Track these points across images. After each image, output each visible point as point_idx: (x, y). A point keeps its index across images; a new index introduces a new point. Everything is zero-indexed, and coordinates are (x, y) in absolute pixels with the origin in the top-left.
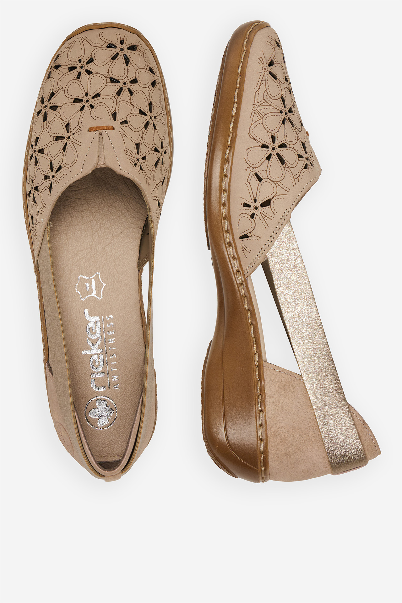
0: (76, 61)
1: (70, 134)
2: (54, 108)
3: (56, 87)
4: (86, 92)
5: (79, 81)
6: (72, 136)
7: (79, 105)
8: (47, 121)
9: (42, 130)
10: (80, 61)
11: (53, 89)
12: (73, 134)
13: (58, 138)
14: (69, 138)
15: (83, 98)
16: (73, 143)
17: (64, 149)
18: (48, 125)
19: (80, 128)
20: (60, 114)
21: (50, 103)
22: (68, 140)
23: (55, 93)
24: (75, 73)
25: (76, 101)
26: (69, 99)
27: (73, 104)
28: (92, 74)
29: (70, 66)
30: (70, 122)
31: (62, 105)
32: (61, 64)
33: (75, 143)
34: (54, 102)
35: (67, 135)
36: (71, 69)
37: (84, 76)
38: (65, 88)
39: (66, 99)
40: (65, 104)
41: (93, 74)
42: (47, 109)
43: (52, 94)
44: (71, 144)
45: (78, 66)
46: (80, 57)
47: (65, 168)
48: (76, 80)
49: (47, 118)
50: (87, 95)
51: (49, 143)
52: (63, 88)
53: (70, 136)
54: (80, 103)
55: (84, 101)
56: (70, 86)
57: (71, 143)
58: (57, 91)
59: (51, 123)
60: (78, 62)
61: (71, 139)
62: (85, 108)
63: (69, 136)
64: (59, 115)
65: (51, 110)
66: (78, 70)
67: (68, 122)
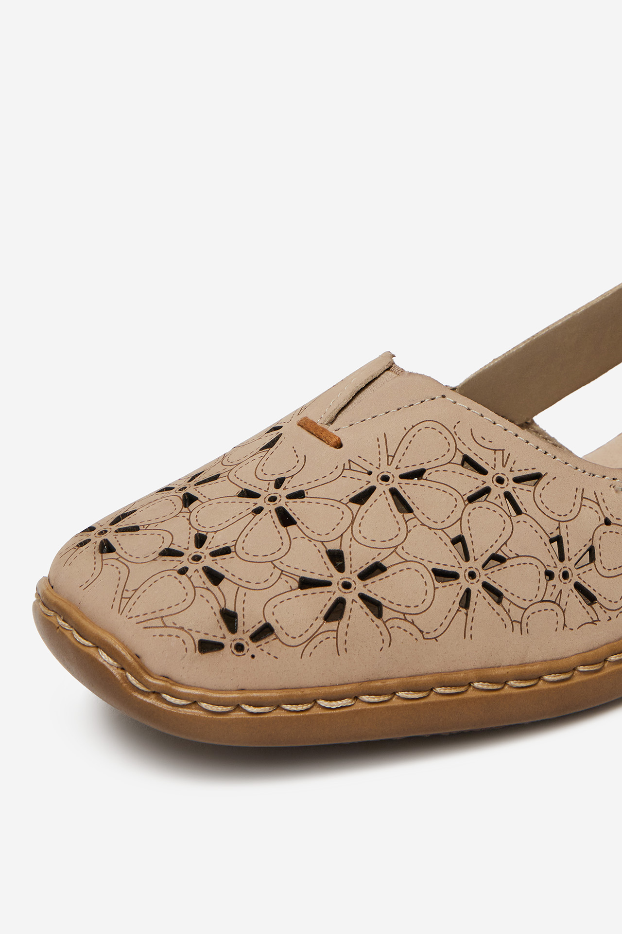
0: (190, 578)
1: (374, 481)
2: (337, 558)
3: (282, 586)
4: (251, 516)
5: (235, 545)
6: (376, 473)
7: (294, 508)
8: (378, 559)
9: (409, 565)
10: (183, 571)
11: (292, 590)
12: (370, 473)
13: (403, 505)
14: (385, 479)
15: (270, 511)
16: (390, 458)
17: (419, 474)
18: (386, 553)
19: (347, 467)
20: (342, 535)
21: (331, 576)
22: (391, 479)
23: (298, 579)
24: (219, 565)
25: (286, 519)
26: (292, 538)
27: (299, 523)
28: (200, 532)
29: (209, 584)
30: (346, 500)
31: (317, 543)
32: (217, 609)
33: (388, 456)
34: (322, 569)
35: (382, 489)
36: (215, 578)
37: (215, 542)
38: (271, 562)
39: (300, 544)
40: (310, 539)
41: (198, 530)
42: (349, 576)
43: (305, 583)
44: (395, 463)
45: (200, 565)
46: (174, 575)
47: (460, 446)
48: (235, 551)
49: (371, 563)
50: (258, 511)
51: (430, 528)
52: (275, 566)
53: (380, 477)
54: (287, 509)
55: (276, 506)
56: (260, 555)
57: (394, 465)
58: (291, 575)
59: (378, 544)
60: (189, 573)
61: (385, 469)
62: (291, 491)
63: (380, 481)
64: (347, 536)
65: (347, 563)
66: (208, 562)
67: (351, 505)
